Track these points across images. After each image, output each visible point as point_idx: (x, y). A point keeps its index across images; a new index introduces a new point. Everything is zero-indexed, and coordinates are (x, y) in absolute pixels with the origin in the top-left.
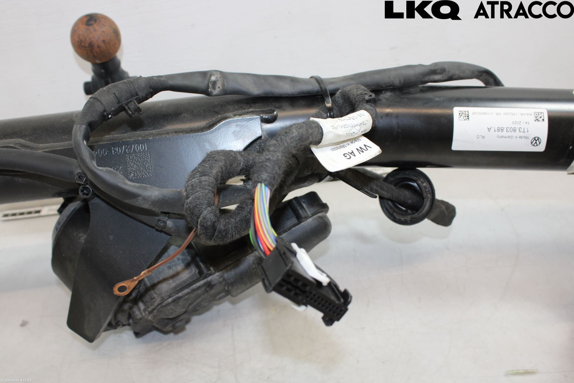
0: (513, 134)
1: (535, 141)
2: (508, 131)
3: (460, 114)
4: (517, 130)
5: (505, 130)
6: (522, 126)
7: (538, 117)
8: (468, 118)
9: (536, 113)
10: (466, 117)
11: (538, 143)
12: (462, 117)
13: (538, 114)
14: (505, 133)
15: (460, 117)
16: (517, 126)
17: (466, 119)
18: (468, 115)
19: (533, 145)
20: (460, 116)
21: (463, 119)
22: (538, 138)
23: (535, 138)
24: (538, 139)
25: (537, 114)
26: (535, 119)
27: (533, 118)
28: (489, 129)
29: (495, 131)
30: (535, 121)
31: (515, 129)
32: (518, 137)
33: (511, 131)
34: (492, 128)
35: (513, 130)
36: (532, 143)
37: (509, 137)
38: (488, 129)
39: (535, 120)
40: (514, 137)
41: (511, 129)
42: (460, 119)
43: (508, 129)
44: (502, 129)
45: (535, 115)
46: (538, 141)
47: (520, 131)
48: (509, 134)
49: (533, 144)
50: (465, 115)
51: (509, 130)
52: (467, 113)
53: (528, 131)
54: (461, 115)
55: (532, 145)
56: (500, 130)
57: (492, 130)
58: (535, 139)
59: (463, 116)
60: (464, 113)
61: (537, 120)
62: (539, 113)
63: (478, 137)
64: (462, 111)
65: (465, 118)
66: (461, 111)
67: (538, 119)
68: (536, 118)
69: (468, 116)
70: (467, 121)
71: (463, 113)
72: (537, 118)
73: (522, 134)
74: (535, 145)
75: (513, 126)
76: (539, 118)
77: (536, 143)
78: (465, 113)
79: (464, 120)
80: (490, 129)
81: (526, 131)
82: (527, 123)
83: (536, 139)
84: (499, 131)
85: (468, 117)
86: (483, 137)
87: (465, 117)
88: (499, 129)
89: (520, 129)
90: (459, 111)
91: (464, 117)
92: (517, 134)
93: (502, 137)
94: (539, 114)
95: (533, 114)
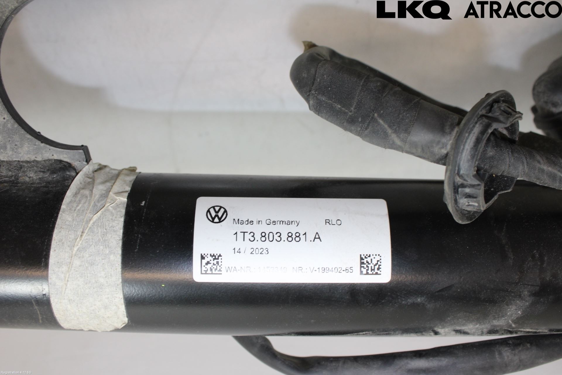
0: (268, 229)
1: (220, 214)
2: (279, 234)
3: (378, 269)
4: (258, 236)
5: (284, 236)
6: (247, 245)
7: (214, 264)
8: (362, 259)
9: (217, 272)
10: (365, 262)
11: (212, 211)
12: (375, 262)
13: (213, 270)
14: (284, 230)
15: (378, 261)
16: (258, 244)
17: (366, 258)
18: (361, 267)
19: (221, 207)
20: (379, 263)
21: (372, 257)
22: (213, 222)
23: (220, 222)
24: (213, 219)
25: (216, 269)
26: (220, 260)
27: (225, 262)
28: (317, 237)
29: (305, 234)
30: (220, 256)
31: (263, 239)
32: (255, 223)
33: (271, 235)
34: (312, 240)
35: (267, 236)
36: (225, 211)
37: (274, 222)
38: (319, 238)
39: (220, 258)
40: (264, 222)
41: (271, 239)
42: (378, 258)
43: (279, 239)
44: (290, 239)
45: (218, 268)
46: (213, 216)
47: (252, 234)
48: (274, 229)
49: (222, 210)
50: (367, 267)
51: (276, 237)
52: (364, 271)
53: (236, 233)
54: (377, 267)
55: (224, 208)
56: (294, 236)
57: (311, 236)
58: (220, 219)
59: (371, 265)
60: (369, 272)
61: (217, 257)
62: (211, 272)
63: (339, 222)
64: (373, 274)
65: (369, 260)
66: (377, 274)
67: (214, 259)
68: (218, 263)
69: (362, 263)
70: (364, 253)
71: (372, 270)
72: (216, 261)
73: (248, 228)
74: (217, 209)
75: (267, 244)
76: (212, 262)
77: (217, 212)
78: (367, 270)
79: (370, 256)
80: (315, 238)
81: (240, 236)
82: (236, 251)
83: (216, 220)
84: (298, 235)
85: (362, 261)
86: (327, 222)
87: (367, 262)
88: (297, 239)
89: (252, 239)
90: (380, 274)
91: (370, 262)
92: (258, 230)
93: (289, 223)
94: (211, 270)
95: (224, 270)
